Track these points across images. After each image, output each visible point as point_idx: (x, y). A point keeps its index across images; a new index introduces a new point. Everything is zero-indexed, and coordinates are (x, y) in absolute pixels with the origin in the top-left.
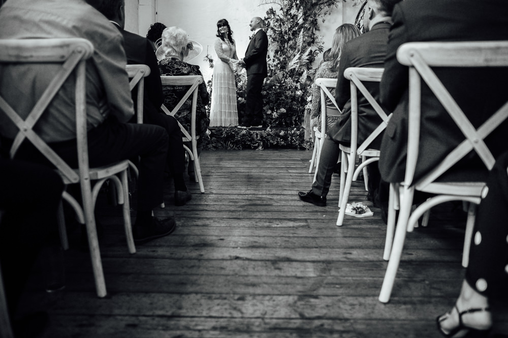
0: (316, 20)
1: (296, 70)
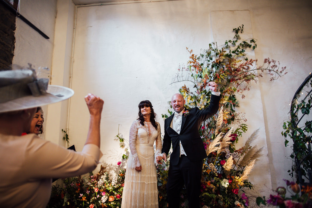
0: (234, 96)
1: (218, 154)
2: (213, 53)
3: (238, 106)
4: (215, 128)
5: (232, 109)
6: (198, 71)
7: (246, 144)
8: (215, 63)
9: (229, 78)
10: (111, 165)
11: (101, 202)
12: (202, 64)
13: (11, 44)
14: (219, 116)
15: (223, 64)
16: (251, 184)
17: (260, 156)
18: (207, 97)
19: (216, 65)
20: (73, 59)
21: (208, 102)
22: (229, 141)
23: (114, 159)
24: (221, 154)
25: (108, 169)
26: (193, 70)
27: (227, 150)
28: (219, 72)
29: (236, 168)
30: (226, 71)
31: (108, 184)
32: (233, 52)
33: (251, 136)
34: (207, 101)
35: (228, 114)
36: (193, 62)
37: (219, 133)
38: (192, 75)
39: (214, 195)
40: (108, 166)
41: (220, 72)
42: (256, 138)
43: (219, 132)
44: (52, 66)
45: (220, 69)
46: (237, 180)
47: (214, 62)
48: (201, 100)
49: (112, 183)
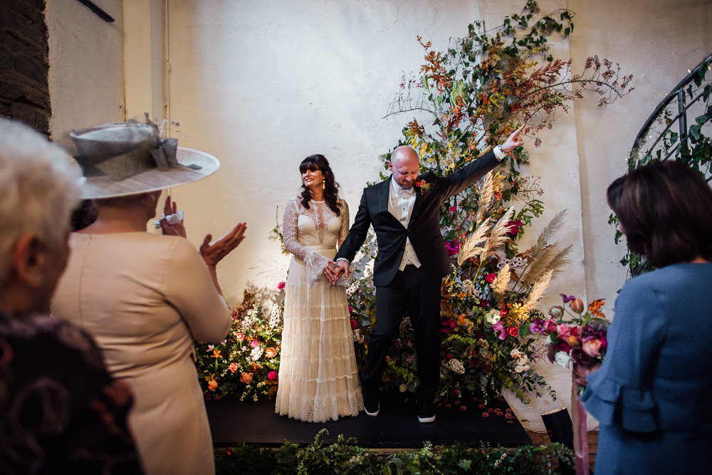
1: (481, 260)
2: (476, 47)
3: (526, 163)
4: (476, 209)
5: (513, 170)
6: (443, 88)
7: (539, 241)
8: (480, 70)
9: (510, 102)
10: (266, 289)
11: (251, 360)
12: (453, 72)
13: (41, 41)
14: (485, 185)
15: (497, 71)
16: (544, 317)
17: (563, 262)
18: (461, 144)
19: (483, 74)
20: (168, 63)
21: (464, 155)
22: (504, 235)
23: (270, 277)
24: (487, 262)
25: (259, 298)
26: (432, 86)
27: (501, 254)
28: (487, 90)
29: (517, 289)
30: (504, 86)
31: (263, 326)
32: (521, 43)
33: (550, 224)
34: (462, 153)
35: (505, 179)
36: (432, 68)
37: (484, 220)
38: (430, 98)
39: (471, 339)
40: (259, 292)
41: (491, 89)
42: (558, 227)
43: (485, 216)
44: (124, 83)
45: (491, 83)
46: (516, 311)
47: (478, 66)
48: (450, 151)
49: (270, 324)
